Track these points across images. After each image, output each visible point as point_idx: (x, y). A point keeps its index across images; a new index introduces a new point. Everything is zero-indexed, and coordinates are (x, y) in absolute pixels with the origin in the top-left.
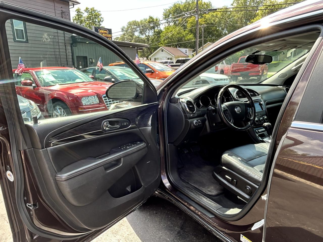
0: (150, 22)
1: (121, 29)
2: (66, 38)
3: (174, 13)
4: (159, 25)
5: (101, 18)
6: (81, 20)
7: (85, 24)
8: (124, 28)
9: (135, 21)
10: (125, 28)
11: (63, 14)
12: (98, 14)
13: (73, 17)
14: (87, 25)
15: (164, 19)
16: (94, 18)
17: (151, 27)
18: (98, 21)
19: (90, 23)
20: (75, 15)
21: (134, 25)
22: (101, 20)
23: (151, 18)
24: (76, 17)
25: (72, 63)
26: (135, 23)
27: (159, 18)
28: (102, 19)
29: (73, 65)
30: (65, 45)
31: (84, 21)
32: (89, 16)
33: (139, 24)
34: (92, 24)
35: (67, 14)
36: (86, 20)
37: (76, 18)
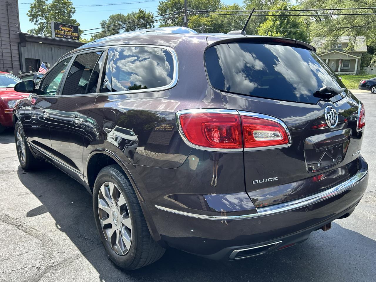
0: (139, 18)
1: (100, 23)
2: (12, 36)
3: (172, 8)
4: (153, 22)
5: (72, 8)
6: (43, 8)
7: (49, 15)
8: (105, 22)
9: (120, 15)
10: (106, 24)
11: (8, 6)
12: (67, 2)
13: (31, 4)
14: (50, 16)
15: (159, 15)
16: (62, 7)
17: (141, 24)
18: (68, 11)
19: (56, 13)
20: (35, 2)
21: (119, 20)
22: (71, 11)
23: (141, 12)
24: (35, 4)
25: (19, 67)
26: (119, 18)
27: (152, 14)
28: (73, 10)
29: (21, 69)
30: (10, 44)
31: (48, 10)
32: (54, 4)
33: (125, 19)
34: (58, 16)
35: (15, 7)
36: (50, 9)
37: (35, 6)
